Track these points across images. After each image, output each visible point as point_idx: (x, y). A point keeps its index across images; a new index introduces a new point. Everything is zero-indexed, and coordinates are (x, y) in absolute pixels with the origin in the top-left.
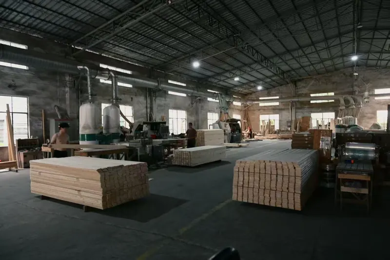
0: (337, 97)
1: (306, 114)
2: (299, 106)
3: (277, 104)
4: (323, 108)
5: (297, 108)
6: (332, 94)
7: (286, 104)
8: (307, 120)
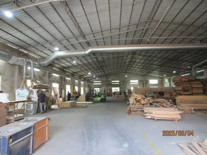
0: (120, 83)
1: (110, 88)
2: (108, 85)
3: (100, 84)
4: (116, 86)
5: (107, 86)
6: (118, 81)
7: (103, 84)
8: (111, 90)
